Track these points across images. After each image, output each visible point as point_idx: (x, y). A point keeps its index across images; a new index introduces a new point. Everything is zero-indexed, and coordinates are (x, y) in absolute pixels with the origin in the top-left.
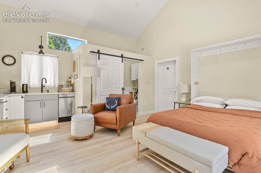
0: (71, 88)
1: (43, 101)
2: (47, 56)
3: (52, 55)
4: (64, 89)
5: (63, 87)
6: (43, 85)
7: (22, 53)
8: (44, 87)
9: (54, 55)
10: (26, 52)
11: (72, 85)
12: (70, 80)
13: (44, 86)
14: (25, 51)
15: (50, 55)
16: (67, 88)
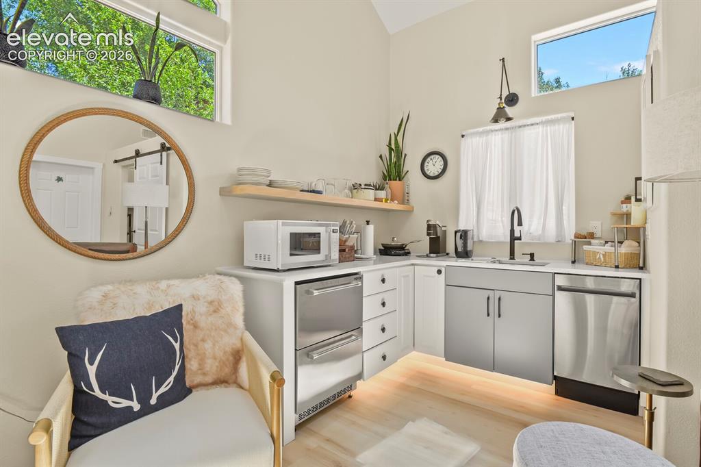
0: (628, 247)
1: (498, 294)
2: (532, 125)
3: (550, 117)
4: (595, 253)
5: (589, 244)
6: (517, 234)
7: (463, 136)
8: (519, 239)
9: (559, 116)
10: (472, 131)
11: (637, 235)
12: (625, 208)
13: (519, 236)
14: (470, 129)
15: (544, 118)
16: (608, 248)
